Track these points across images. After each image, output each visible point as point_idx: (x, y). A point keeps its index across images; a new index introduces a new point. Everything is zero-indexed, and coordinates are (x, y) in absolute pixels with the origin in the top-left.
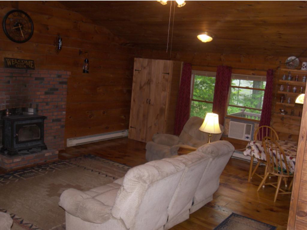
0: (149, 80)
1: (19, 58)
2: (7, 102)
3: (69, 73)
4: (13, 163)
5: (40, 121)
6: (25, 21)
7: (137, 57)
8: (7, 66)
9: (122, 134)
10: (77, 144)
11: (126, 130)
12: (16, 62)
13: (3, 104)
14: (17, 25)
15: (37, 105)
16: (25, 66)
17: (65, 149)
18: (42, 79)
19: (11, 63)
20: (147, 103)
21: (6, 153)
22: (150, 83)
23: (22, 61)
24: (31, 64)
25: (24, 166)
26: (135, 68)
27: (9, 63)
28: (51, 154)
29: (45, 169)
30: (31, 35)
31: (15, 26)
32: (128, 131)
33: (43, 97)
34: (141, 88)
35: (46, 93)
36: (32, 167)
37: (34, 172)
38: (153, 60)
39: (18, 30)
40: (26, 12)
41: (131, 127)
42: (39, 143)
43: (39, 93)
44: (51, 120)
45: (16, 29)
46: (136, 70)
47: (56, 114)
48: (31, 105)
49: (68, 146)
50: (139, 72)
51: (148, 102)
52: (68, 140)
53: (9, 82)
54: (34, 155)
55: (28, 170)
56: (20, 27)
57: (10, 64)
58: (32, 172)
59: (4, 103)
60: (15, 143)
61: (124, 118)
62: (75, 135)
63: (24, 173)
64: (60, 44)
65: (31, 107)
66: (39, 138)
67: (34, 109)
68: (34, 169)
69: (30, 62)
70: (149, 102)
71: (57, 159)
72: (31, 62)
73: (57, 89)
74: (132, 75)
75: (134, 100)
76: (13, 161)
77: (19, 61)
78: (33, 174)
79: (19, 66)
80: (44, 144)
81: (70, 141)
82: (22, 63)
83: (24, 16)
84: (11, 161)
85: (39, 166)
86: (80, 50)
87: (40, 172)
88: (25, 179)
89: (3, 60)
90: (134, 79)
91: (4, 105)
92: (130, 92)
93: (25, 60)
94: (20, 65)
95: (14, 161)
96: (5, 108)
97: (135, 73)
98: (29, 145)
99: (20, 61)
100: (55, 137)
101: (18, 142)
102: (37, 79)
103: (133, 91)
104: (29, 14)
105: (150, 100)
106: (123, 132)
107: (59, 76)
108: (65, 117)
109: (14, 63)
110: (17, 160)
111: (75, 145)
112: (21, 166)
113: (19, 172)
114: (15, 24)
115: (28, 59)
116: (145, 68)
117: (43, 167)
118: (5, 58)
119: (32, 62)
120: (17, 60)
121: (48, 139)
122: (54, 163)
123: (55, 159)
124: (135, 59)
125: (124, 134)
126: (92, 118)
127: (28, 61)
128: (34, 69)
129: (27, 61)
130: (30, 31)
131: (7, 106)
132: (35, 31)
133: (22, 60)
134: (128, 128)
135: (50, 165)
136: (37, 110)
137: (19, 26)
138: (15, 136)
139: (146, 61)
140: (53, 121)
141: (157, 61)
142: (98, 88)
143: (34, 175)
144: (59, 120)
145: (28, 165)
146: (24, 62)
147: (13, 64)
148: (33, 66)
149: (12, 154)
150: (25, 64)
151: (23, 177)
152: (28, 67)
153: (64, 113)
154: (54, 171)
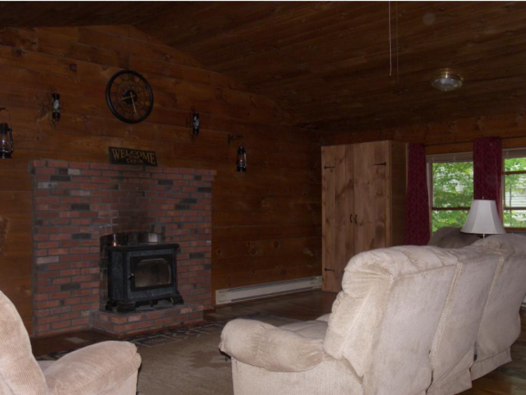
0: (350, 181)
1: (131, 147)
2: (115, 221)
3: (213, 172)
4: (128, 323)
5: (169, 252)
6: (140, 89)
7: (325, 145)
8: (113, 161)
9: (311, 283)
10: (233, 300)
11: (318, 277)
12: (127, 155)
13: (109, 225)
14: (128, 94)
15: (163, 228)
16: (141, 161)
17: (213, 308)
18: (170, 182)
19: (120, 156)
20: (351, 222)
21: (115, 310)
22: (353, 187)
23: (137, 153)
24: (151, 158)
25: (147, 330)
26: (323, 164)
27: (116, 156)
28: (191, 311)
29: (183, 334)
30: (149, 110)
31: (124, 96)
32: (321, 279)
33: (172, 213)
34: (338, 197)
35: (178, 207)
36: (161, 331)
37: (164, 338)
38: (354, 145)
39: (129, 102)
40: (140, 73)
41: (326, 270)
42: (170, 291)
43: (165, 207)
44: (188, 255)
45: (126, 100)
46: (325, 168)
47: (194, 244)
48: (153, 227)
49: (218, 303)
50: (332, 171)
51: (352, 220)
52: (217, 292)
53: (116, 187)
54: (163, 311)
55: (154, 335)
56: (132, 96)
57: (118, 156)
58: (159, 337)
59: (109, 223)
60: (129, 290)
61: (312, 255)
62: (230, 284)
63: (148, 339)
64: (197, 124)
65: (152, 232)
66: (169, 282)
67: (158, 234)
68: (163, 334)
69: (149, 155)
70: (354, 219)
71: (202, 319)
72: (151, 154)
73: (194, 201)
74: (319, 177)
75: (327, 221)
76: (128, 320)
77: (131, 152)
78: (163, 340)
79: (132, 160)
80: (178, 293)
81: (222, 293)
82: (136, 155)
83: (137, 79)
84: (125, 319)
85: (172, 330)
86: (229, 135)
87: (174, 337)
88: (150, 347)
89: (107, 152)
90: (324, 183)
91: (110, 227)
92: (318, 209)
93: (141, 151)
94: (135, 160)
95: (130, 320)
96: (111, 232)
97: (324, 172)
98: (153, 294)
99: (133, 152)
100: (195, 286)
101: (134, 289)
102: (160, 182)
103: (323, 205)
104: (145, 76)
105: (356, 216)
106: (312, 279)
107: (198, 178)
108: (210, 249)
109: (123, 155)
110: (134, 318)
111: (230, 302)
112: (142, 330)
113: (139, 338)
114: (125, 93)
115: (147, 149)
116: (341, 161)
117: (178, 331)
118: (110, 148)
119: (153, 154)
120: (129, 150)
121: (184, 288)
122: (197, 325)
123: (198, 320)
124: (323, 148)
125: (313, 283)
126: (256, 253)
127: (146, 152)
128: (156, 165)
129: (144, 153)
130: (148, 104)
131: (114, 228)
132: (156, 105)
133: (137, 150)
134: (320, 274)
135: (191, 328)
136: (162, 236)
137: (130, 95)
138: (129, 277)
139: (343, 148)
140: (192, 256)
141: (361, 145)
142: (263, 201)
143: (165, 341)
144: (200, 255)
145: (152, 328)
146: (139, 154)
147: (122, 157)
148: (155, 160)
149: (126, 309)
150: (141, 158)
151: (148, 344)
152: (146, 163)
153: (209, 242)
154: (198, 336)
